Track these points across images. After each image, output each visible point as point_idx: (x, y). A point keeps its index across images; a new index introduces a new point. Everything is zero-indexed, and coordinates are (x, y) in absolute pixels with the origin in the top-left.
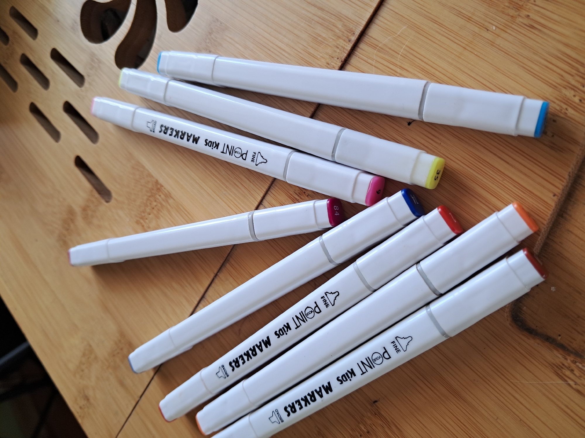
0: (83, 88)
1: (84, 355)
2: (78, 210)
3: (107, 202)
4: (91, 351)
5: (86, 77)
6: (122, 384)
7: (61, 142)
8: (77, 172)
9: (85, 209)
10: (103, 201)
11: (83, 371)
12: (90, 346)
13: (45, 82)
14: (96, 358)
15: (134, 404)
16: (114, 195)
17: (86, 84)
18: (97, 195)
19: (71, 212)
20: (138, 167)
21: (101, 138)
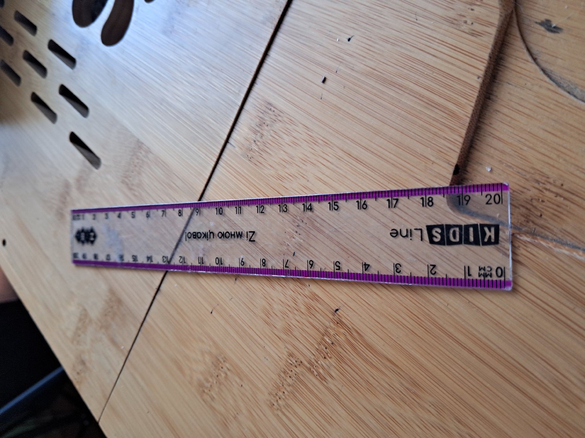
0: (75, 69)
1: (80, 320)
2: (72, 181)
3: (97, 168)
4: (86, 315)
5: (77, 59)
6: (113, 342)
7: (57, 123)
8: (72, 148)
9: (78, 180)
10: (94, 169)
11: (79, 336)
12: (85, 310)
13: (43, 71)
14: (91, 321)
15: (124, 359)
16: (103, 161)
17: (78, 66)
18: (89, 165)
19: (67, 185)
20: (122, 131)
21: (91, 111)
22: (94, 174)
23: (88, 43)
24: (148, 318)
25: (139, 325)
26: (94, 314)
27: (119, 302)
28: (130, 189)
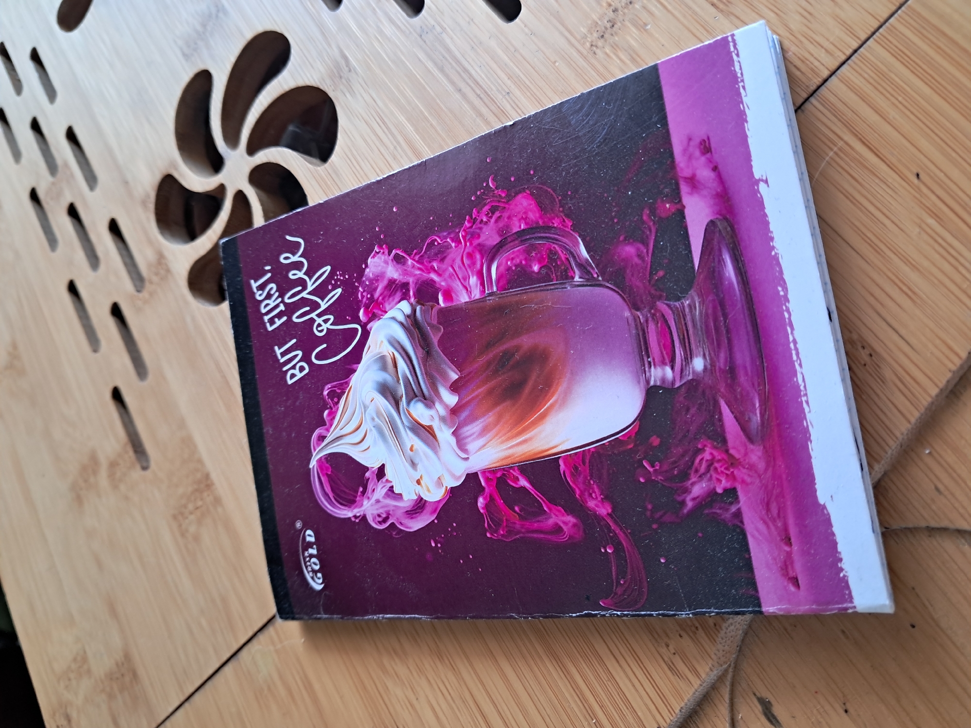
0: (141, 295)
1: (75, 660)
2: (103, 460)
3: (143, 469)
4: (85, 660)
5: (147, 282)
7: (98, 355)
8: (112, 407)
9: (113, 465)
11: (69, 680)
12: (85, 652)
14: (89, 671)
16: (153, 464)
19: (94, 459)
20: (188, 442)
21: (151, 377)
22: (137, 473)
23: (168, 271)
26: (98, 666)
28: (183, 535)
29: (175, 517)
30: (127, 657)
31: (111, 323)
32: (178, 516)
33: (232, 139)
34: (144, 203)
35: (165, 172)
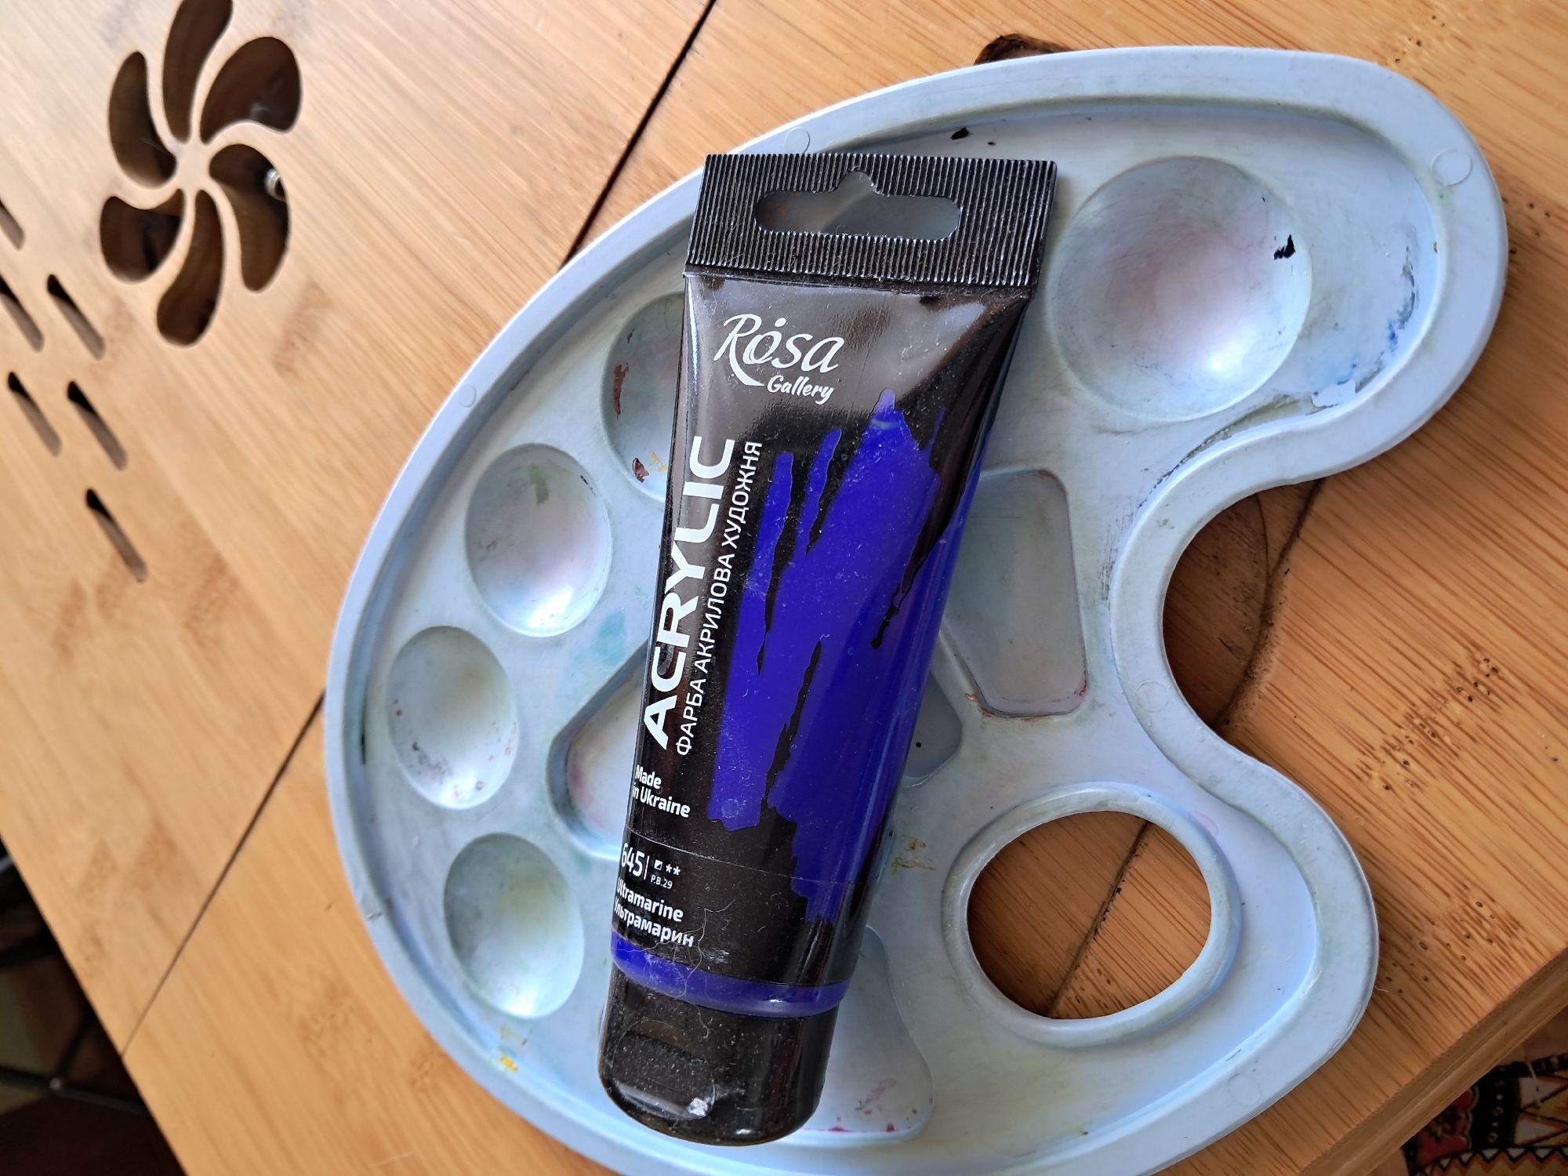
0: (101, 362)
1: (94, 861)
2: (89, 590)
3: (140, 581)
4: (106, 854)
5: (108, 344)
6: (155, 916)
7: (61, 458)
8: (89, 517)
9: (101, 590)
10: (132, 579)
11: (91, 890)
12: (105, 845)
13: (35, 335)
14: (114, 867)
15: (173, 951)
16: (151, 569)
17: (107, 357)
18: (121, 565)
19: (77, 592)
20: (189, 526)
21: (132, 462)
22: (134, 589)
23: (131, 319)
24: (222, 890)
25: (203, 898)
26: (124, 855)
27: (171, 846)
28: (201, 644)
29: (188, 626)
30: (159, 827)
31: (71, 411)
32: (192, 622)
33: (180, 129)
34: (87, 244)
35: (106, 196)
